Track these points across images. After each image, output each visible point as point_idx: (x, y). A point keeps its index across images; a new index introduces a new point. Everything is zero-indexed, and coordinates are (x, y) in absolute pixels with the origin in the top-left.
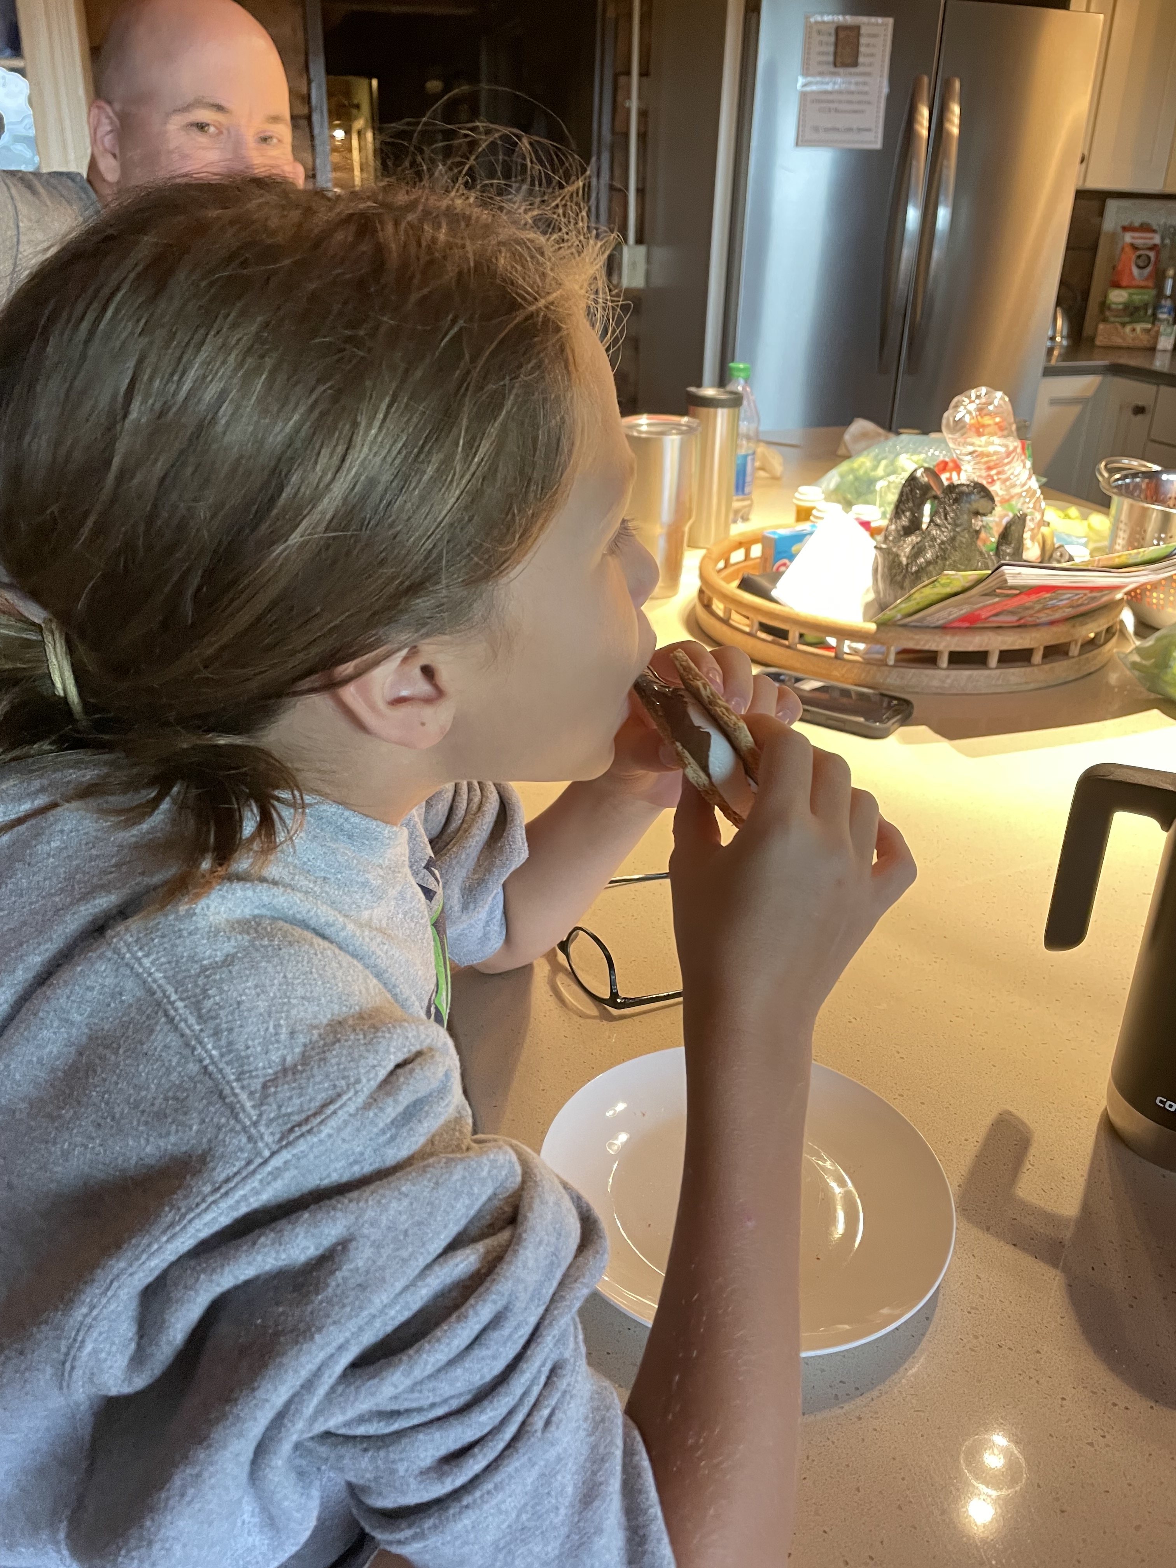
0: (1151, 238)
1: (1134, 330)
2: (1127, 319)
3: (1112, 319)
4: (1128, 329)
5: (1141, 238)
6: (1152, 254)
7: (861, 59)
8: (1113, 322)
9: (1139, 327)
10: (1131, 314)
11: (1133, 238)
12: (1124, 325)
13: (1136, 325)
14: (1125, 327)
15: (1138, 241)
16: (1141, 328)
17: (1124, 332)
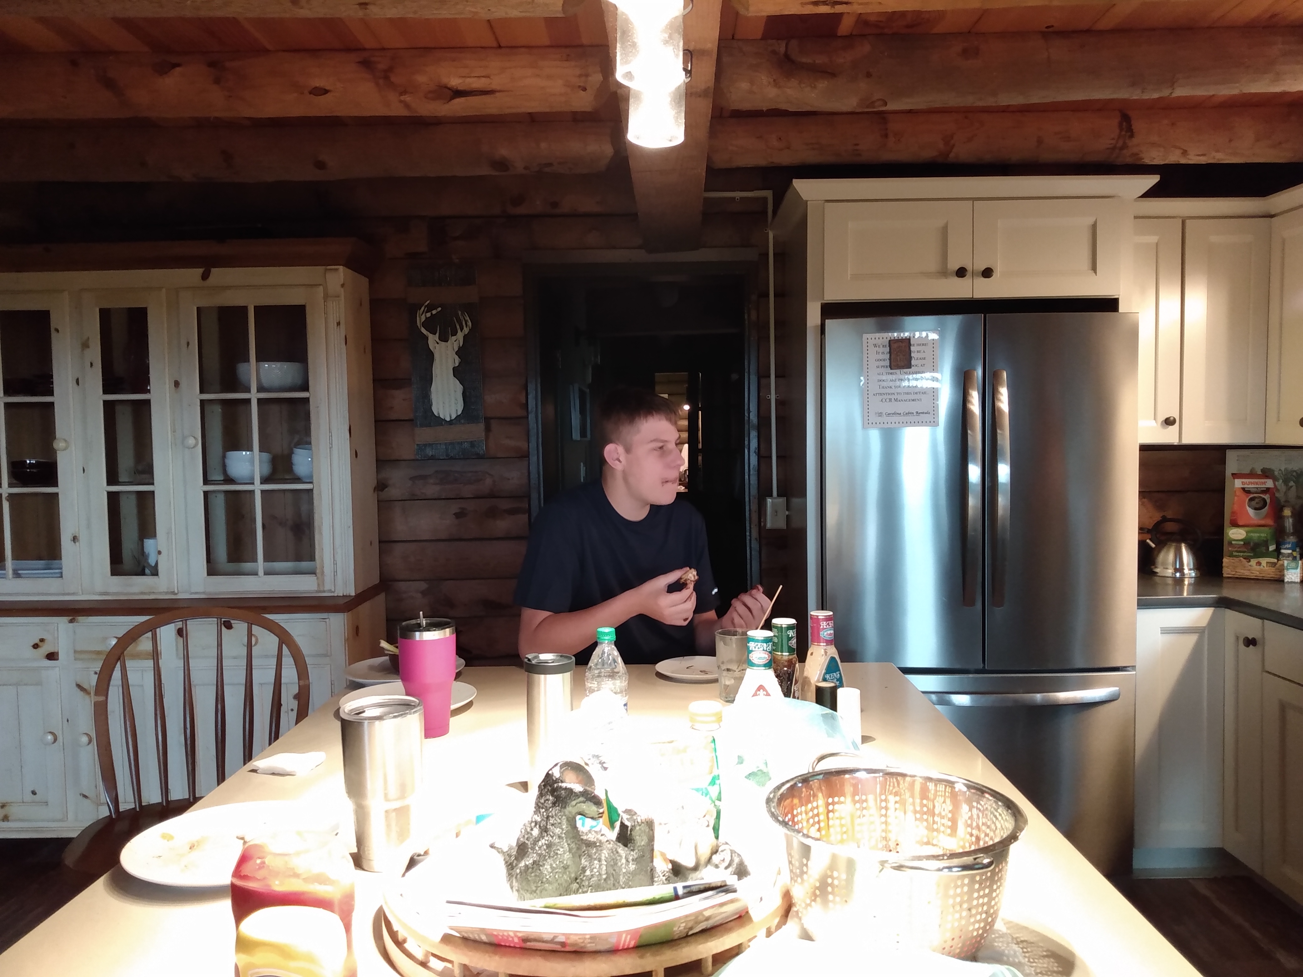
0: (1265, 483)
1: (1259, 564)
2: (1252, 554)
3: (1236, 554)
4: (1253, 562)
5: (1253, 483)
6: (1267, 497)
7: (913, 362)
8: (1236, 556)
9: (1264, 561)
10: (1252, 550)
11: (1245, 483)
12: (1248, 559)
13: (1261, 560)
14: (1249, 561)
15: (1250, 486)
16: (1267, 562)
17: (1250, 566)
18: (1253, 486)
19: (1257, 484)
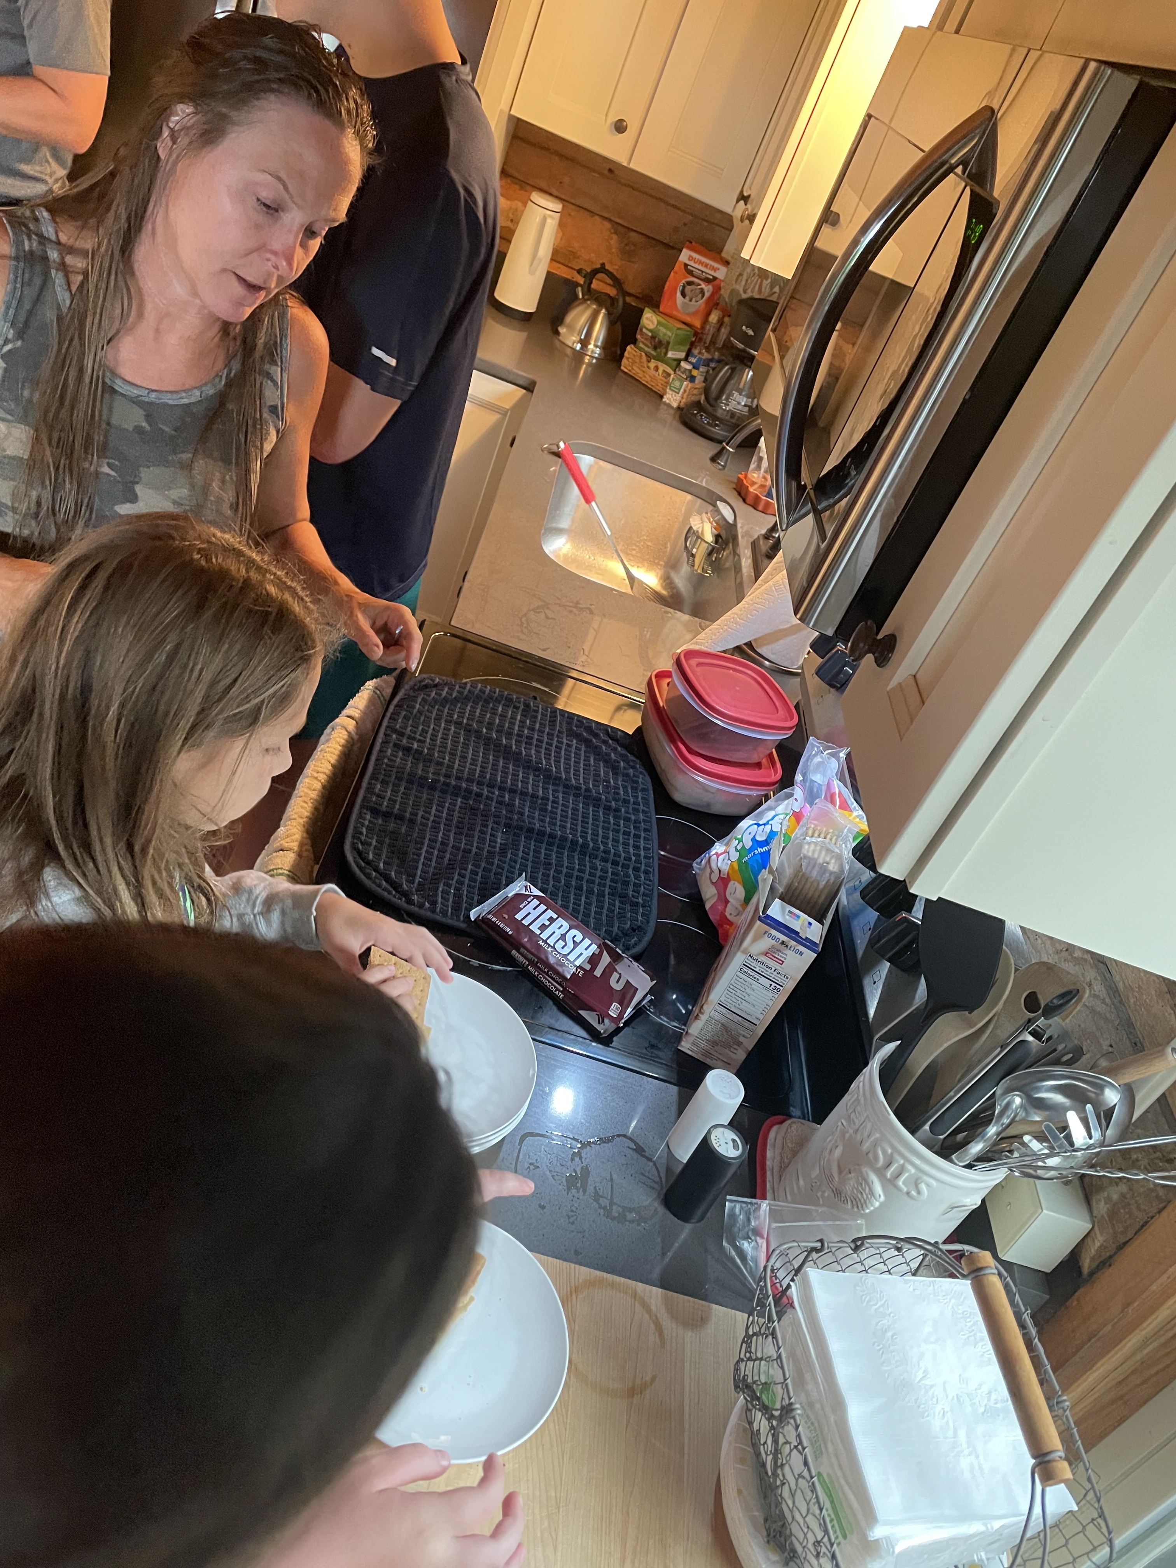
0: (715, 269)
1: (657, 368)
2: (653, 353)
3: (641, 345)
4: (653, 364)
5: (701, 263)
6: (708, 289)
8: (640, 349)
9: (662, 367)
10: (655, 348)
11: (691, 258)
12: (649, 357)
13: (660, 364)
14: (649, 362)
15: (696, 266)
16: (664, 371)
17: (648, 367)
18: (700, 267)
19: (706, 265)
